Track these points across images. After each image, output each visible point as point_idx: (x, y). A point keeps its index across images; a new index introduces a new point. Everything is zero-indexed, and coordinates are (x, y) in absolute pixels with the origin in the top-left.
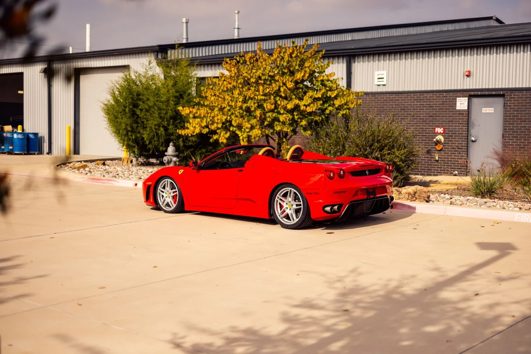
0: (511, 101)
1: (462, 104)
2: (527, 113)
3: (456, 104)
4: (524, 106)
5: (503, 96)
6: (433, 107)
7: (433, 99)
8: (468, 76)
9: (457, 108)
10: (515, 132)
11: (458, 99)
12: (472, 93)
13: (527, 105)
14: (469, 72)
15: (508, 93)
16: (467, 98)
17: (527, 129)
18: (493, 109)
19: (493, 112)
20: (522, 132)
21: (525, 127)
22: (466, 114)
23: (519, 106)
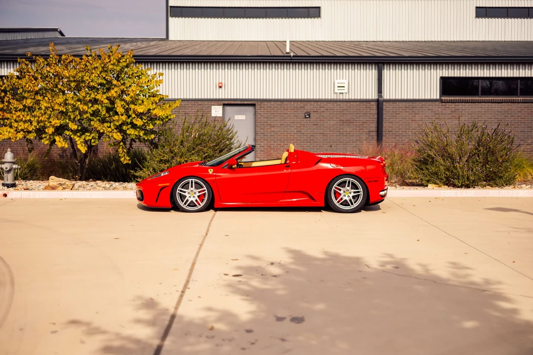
0: (261, 109)
1: (217, 111)
2: (275, 120)
3: (211, 111)
4: (272, 114)
5: (254, 105)
6: (189, 114)
7: (188, 107)
8: (220, 87)
9: (213, 115)
10: (265, 135)
11: (212, 107)
12: (226, 102)
13: (274, 114)
14: (222, 83)
15: (258, 103)
16: (221, 107)
17: (276, 133)
18: (244, 116)
19: (244, 118)
20: (272, 136)
21: (274, 131)
22: (221, 120)
23: (268, 114)
